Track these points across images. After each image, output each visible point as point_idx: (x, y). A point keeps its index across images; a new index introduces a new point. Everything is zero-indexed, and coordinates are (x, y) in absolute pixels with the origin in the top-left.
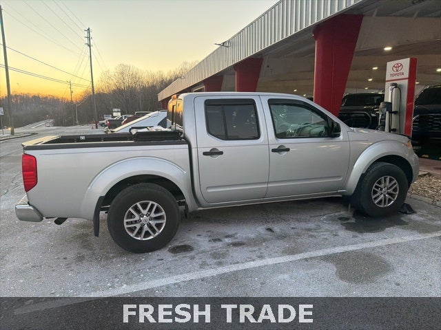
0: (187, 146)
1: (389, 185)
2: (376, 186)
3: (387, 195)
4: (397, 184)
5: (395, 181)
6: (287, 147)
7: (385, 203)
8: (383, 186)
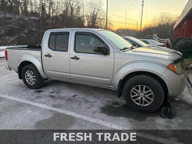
1: (145, 92)
2: (134, 90)
3: (143, 98)
4: (152, 93)
5: (151, 90)
6: (78, 57)
7: (141, 103)
8: (139, 91)
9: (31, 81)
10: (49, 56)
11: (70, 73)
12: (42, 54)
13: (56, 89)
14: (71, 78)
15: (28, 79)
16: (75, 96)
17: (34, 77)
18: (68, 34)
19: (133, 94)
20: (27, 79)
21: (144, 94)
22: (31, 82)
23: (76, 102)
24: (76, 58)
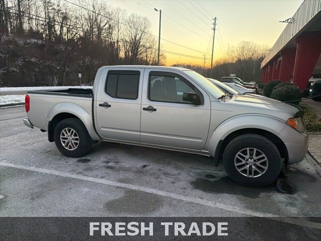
0: (91, 99)
1: (255, 158)
2: (239, 155)
3: (253, 167)
4: (266, 159)
5: (264, 155)
6: (155, 107)
7: (250, 174)
8: (247, 157)
9: (70, 144)
10: (106, 105)
11: (140, 132)
12: (95, 102)
13: (110, 157)
14: (140, 139)
15: (66, 141)
16: (145, 166)
17: (78, 137)
18: (137, 73)
19: (238, 161)
20: (64, 142)
21: (255, 161)
22: (70, 146)
23: (151, 175)
24: (151, 109)
